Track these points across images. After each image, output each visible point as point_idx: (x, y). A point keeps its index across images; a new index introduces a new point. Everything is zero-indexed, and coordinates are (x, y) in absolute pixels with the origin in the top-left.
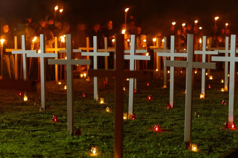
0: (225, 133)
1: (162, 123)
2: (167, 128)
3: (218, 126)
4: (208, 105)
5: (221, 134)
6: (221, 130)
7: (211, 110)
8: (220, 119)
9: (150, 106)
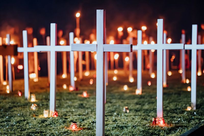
0: (151, 130)
1: (83, 120)
2: (86, 127)
3: (145, 122)
4: (142, 100)
5: (146, 131)
6: (147, 127)
7: (144, 105)
8: (150, 114)
9: (82, 102)
